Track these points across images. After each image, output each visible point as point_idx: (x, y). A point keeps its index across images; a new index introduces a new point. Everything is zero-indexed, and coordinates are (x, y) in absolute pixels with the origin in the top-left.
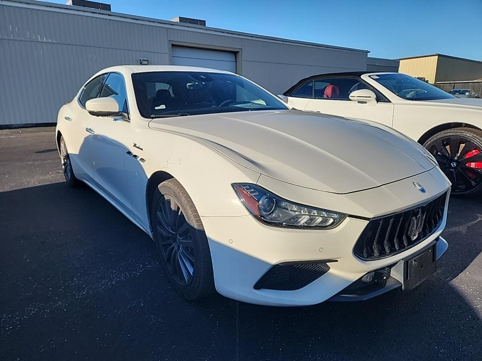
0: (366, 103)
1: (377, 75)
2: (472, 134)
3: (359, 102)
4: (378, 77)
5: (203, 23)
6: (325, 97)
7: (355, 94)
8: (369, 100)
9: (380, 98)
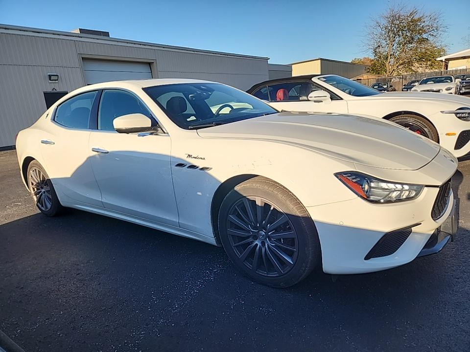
0: (322, 101)
1: (323, 78)
2: (414, 119)
3: (315, 101)
4: (325, 79)
5: (107, 34)
6: (278, 100)
7: (313, 95)
8: (325, 99)
9: (334, 97)
